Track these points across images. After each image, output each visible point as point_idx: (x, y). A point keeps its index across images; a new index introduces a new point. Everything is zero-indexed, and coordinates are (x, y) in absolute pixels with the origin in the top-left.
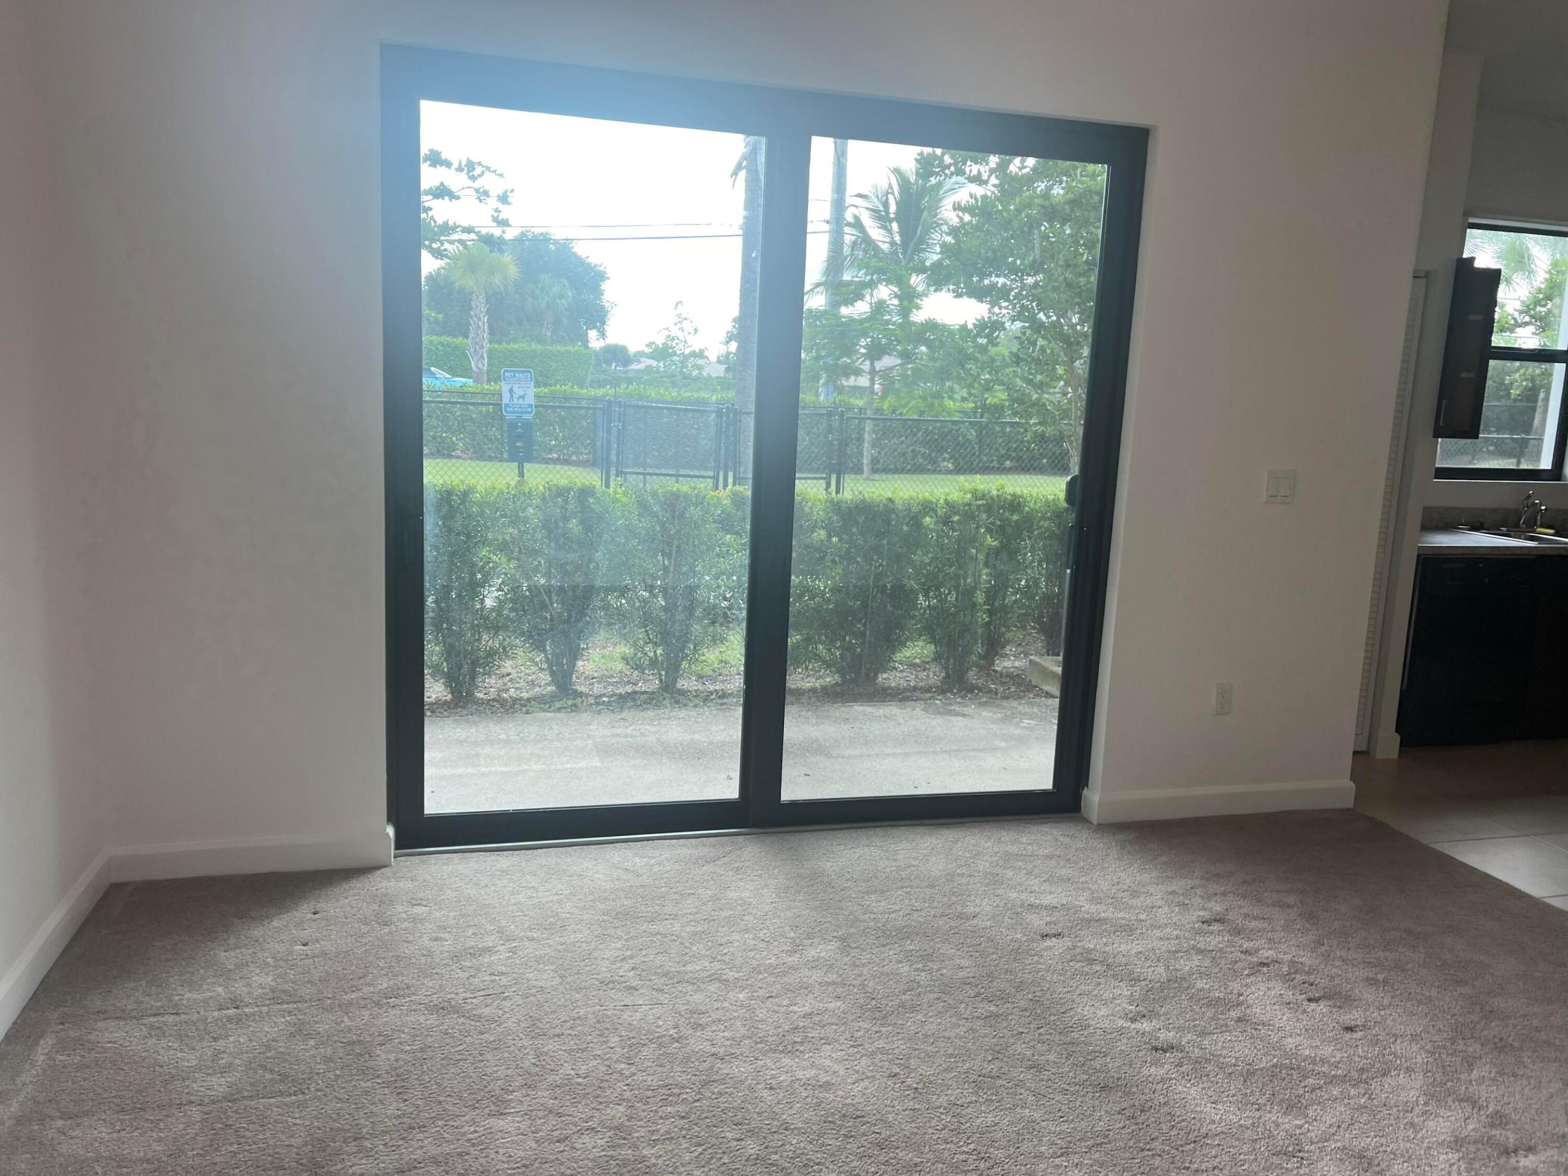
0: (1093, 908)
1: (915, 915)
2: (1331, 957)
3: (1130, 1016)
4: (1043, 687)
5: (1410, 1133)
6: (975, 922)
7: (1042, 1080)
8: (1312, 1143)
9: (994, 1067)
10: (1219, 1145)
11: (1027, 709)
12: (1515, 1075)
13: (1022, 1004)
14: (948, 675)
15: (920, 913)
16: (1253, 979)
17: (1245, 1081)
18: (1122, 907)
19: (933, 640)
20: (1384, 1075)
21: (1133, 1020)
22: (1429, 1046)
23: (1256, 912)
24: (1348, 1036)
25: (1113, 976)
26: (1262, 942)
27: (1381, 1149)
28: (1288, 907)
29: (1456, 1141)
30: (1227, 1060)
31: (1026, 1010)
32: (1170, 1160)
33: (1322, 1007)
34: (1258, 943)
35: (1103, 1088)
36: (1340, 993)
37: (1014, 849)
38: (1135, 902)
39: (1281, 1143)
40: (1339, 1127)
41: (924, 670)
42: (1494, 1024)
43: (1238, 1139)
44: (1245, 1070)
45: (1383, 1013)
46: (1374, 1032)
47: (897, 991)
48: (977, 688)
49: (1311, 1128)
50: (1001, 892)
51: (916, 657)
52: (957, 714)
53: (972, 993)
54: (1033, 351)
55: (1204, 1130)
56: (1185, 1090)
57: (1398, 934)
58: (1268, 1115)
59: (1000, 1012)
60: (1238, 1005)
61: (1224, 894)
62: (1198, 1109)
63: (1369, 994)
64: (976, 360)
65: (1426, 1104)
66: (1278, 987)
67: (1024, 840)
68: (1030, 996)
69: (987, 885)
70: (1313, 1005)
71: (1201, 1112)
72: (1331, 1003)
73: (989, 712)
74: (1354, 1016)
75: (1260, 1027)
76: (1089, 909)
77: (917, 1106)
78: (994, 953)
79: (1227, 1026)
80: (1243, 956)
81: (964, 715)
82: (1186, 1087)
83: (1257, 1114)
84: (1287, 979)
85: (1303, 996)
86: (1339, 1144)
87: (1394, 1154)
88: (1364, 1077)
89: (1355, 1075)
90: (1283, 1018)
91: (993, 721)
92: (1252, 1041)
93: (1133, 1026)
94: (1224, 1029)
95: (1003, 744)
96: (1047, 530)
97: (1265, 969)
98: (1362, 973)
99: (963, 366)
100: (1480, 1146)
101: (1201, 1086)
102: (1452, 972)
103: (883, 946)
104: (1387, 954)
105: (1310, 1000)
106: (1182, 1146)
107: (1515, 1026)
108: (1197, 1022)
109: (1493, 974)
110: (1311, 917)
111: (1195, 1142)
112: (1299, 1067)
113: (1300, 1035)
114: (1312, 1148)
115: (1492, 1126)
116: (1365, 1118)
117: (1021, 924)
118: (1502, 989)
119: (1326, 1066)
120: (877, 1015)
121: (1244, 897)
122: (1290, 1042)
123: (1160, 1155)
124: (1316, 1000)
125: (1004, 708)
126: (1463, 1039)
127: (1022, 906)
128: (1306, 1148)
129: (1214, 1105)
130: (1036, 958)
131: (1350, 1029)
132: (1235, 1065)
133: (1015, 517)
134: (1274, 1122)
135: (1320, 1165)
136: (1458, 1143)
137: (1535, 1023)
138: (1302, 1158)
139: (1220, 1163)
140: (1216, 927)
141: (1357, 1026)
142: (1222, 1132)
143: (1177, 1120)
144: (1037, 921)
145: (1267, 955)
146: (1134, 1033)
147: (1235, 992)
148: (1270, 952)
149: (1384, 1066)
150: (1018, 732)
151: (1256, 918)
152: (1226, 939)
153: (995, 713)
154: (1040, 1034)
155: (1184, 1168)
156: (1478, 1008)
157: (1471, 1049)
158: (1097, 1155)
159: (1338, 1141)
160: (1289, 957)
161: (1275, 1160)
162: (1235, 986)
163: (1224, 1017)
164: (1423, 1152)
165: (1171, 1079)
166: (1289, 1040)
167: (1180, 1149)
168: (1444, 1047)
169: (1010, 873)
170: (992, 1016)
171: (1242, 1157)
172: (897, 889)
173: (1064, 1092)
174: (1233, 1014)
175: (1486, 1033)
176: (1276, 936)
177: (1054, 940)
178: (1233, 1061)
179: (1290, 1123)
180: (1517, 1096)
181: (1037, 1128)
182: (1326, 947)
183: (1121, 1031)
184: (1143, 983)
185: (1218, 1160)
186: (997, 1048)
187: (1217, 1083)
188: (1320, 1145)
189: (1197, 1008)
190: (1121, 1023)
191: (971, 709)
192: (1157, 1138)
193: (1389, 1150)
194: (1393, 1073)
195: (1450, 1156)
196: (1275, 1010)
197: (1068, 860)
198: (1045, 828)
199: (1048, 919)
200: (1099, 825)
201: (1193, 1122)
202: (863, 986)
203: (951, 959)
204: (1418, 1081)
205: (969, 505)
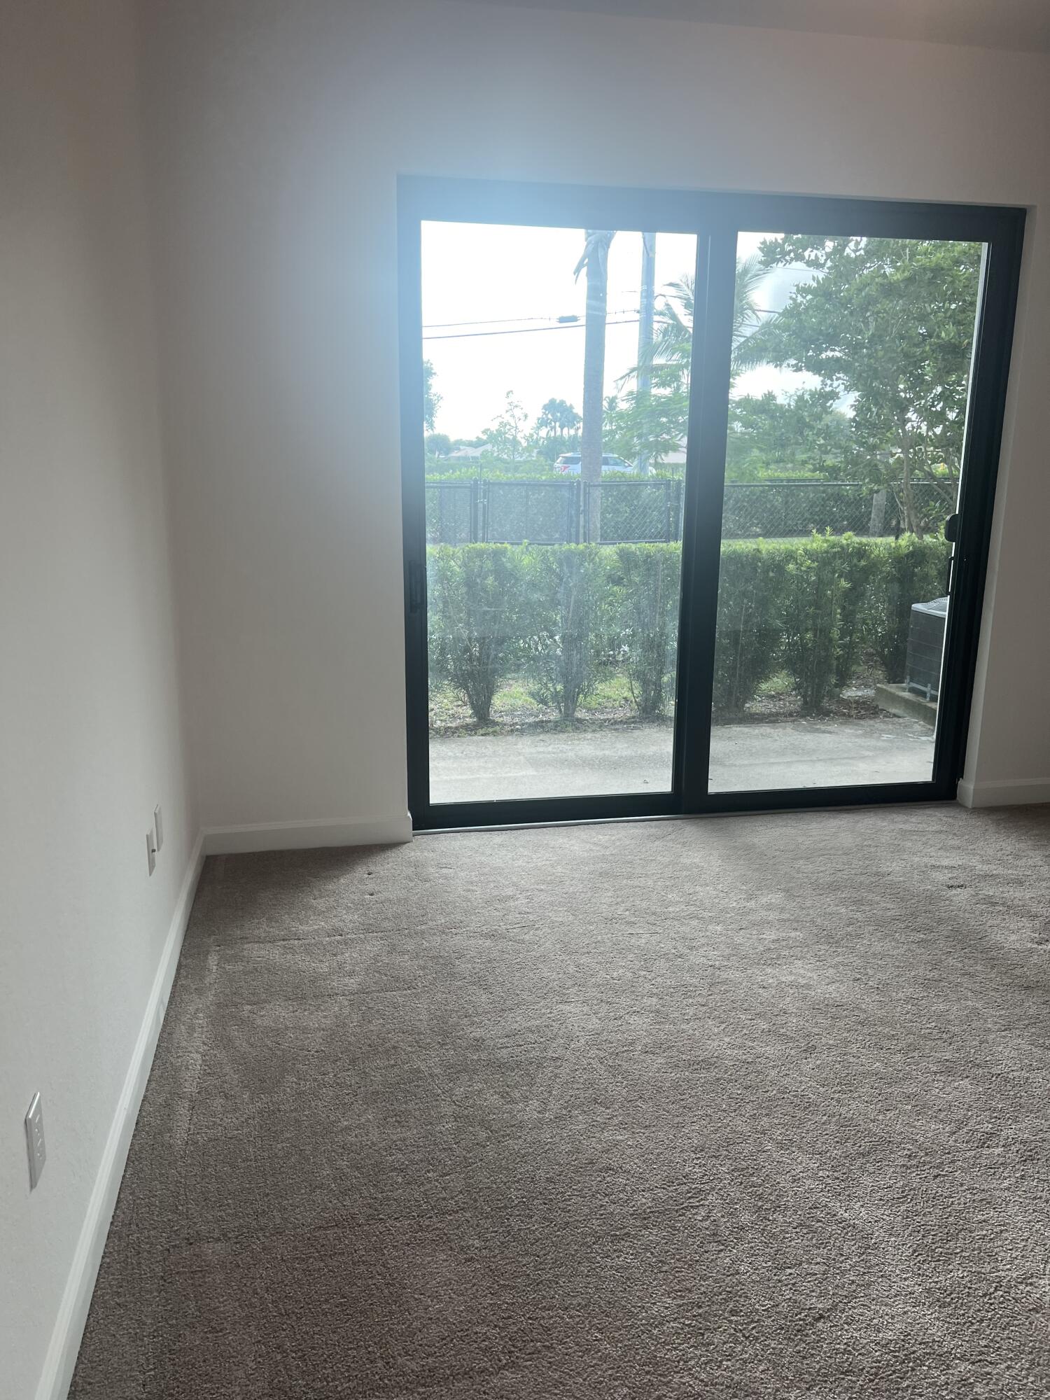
0: (985, 867)
1: (840, 874)
3: (1036, 940)
4: (890, 710)
6: (890, 878)
7: (976, 982)
9: (935, 974)
11: (882, 726)
13: (945, 933)
14: (805, 703)
15: (843, 873)
18: (1010, 866)
19: (795, 672)
21: (1040, 943)
25: (1014, 914)
31: (949, 937)
35: (1027, 988)
37: (907, 827)
38: (1019, 863)
41: (780, 700)
47: (841, 925)
48: (832, 712)
50: (905, 857)
51: (770, 691)
52: (824, 732)
53: (903, 926)
54: (871, 417)
59: (929, 938)
64: (812, 428)
67: (914, 820)
68: (950, 928)
69: (892, 852)
73: (851, 729)
76: (982, 868)
77: (881, 999)
78: (911, 899)
81: (830, 733)
91: (857, 736)
93: (1040, 947)
95: (871, 754)
96: (888, 573)
99: (802, 433)
103: (821, 895)
117: (928, 879)
120: (831, 941)
125: (863, 726)
127: (926, 866)
130: (947, 902)
133: (863, 563)
144: (942, 877)
146: (1042, 952)
150: (880, 744)
153: (856, 730)
154: (965, 953)
158: (1033, 1030)
169: (909, 844)
170: (925, 941)
172: (819, 856)
173: (997, 990)
177: (959, 889)
181: (981, 1012)
183: (1031, 951)
184: (1041, 918)
186: (934, 962)
190: (1029, 945)
191: (834, 727)
197: (955, 834)
198: (928, 812)
199: (950, 875)
200: (973, 808)
202: (813, 922)
203: (878, 903)
205: (827, 552)
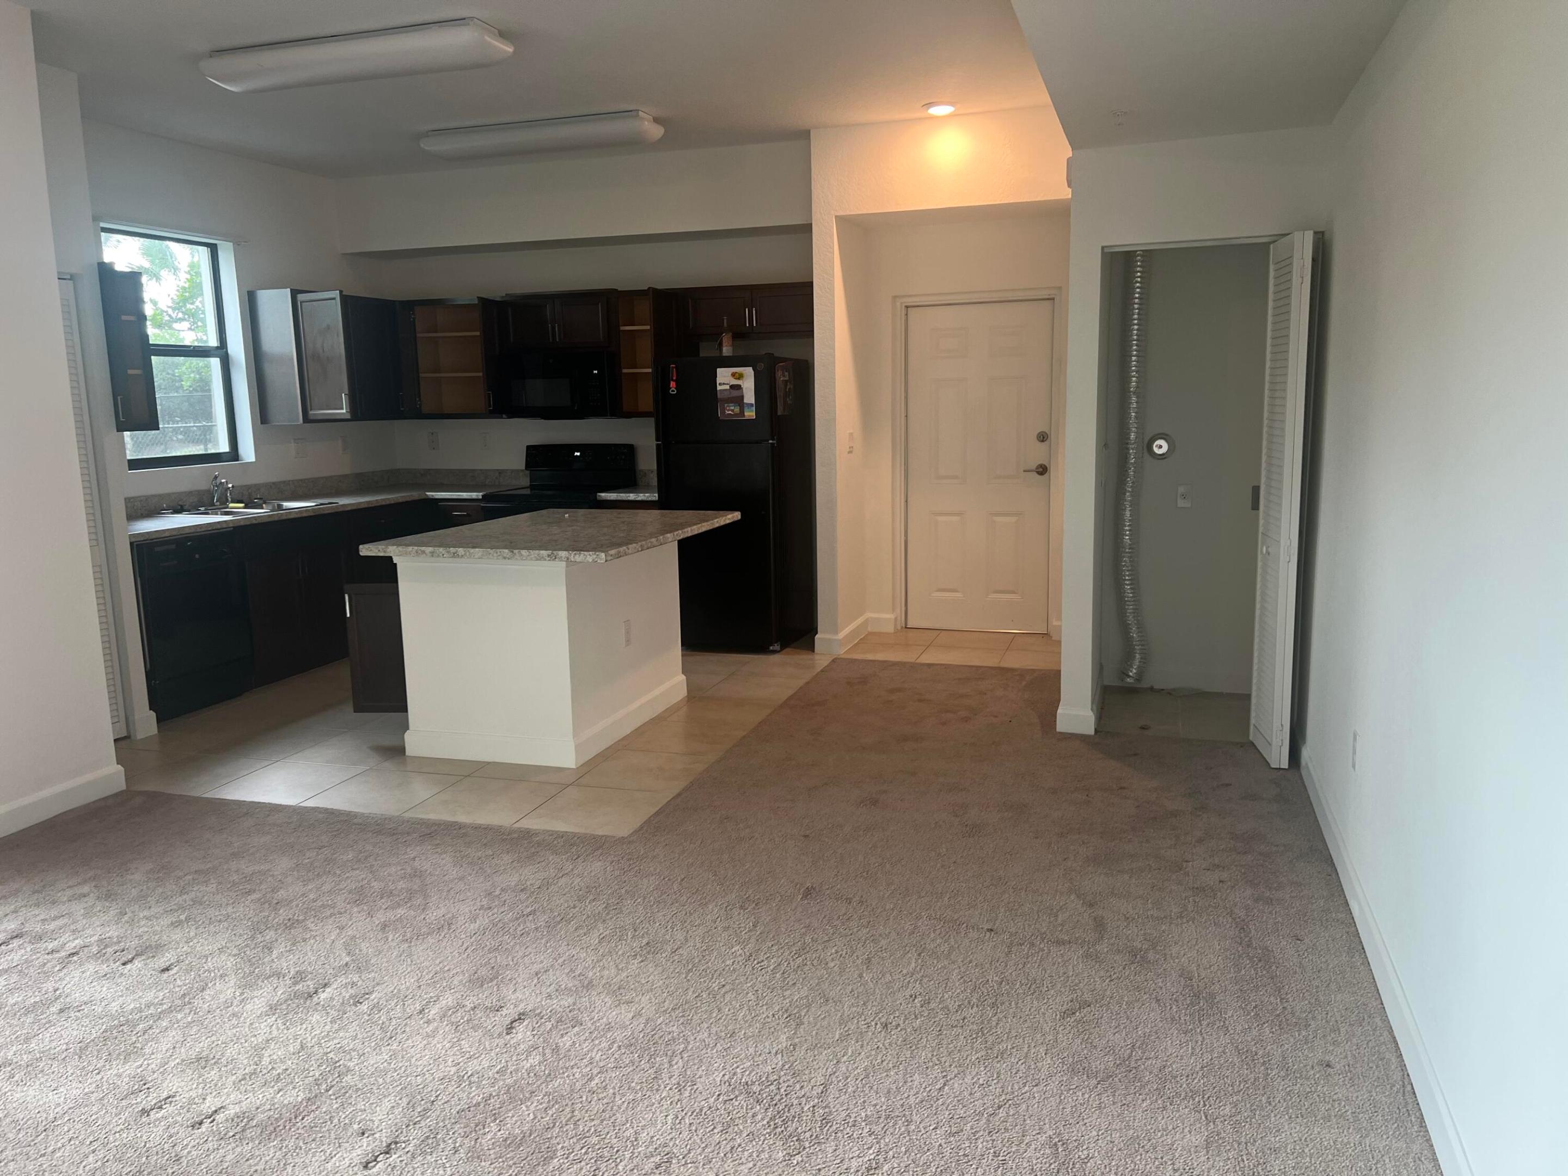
2: (136, 920)
5: (234, 1021)
8: (154, 1072)
10: (70, 1120)
12: (304, 940)
16: (65, 971)
17: (80, 1057)
20: (203, 990)
22: (235, 951)
23: (54, 913)
24: (166, 975)
26: (66, 936)
27: (213, 1045)
28: (85, 896)
29: (271, 1008)
30: (58, 1049)
32: (25, 1157)
33: (138, 963)
34: (62, 939)
36: (150, 946)
39: (126, 1087)
40: (174, 1048)
42: (281, 911)
43: (86, 1106)
44: (78, 1048)
45: (191, 944)
46: (187, 962)
49: (150, 1062)
55: (51, 1116)
56: (23, 1094)
57: (190, 877)
58: (109, 1073)
60: (56, 999)
61: (15, 911)
62: (41, 1103)
63: (177, 935)
65: (242, 994)
66: (91, 967)
70: (129, 966)
71: (45, 1103)
72: (143, 957)
74: (167, 958)
75: (82, 1008)
79: (50, 1022)
80: (50, 957)
82: (23, 1092)
83: (99, 1077)
84: (100, 956)
85: (118, 963)
86: (177, 1061)
87: (225, 1043)
88: (187, 1000)
89: (179, 1002)
90: (104, 990)
92: (78, 1022)
94: (47, 1025)
97: (75, 958)
98: (166, 921)
100: (290, 1002)
101: (38, 1083)
102: (241, 887)
104: (184, 897)
105: (124, 964)
106: (33, 1140)
107: (297, 906)
108: (19, 1033)
109: (273, 876)
110: (109, 896)
111: (45, 1130)
112: (127, 1021)
113: (122, 996)
114: (156, 1075)
115: (295, 984)
116: (195, 1029)
118: (283, 883)
119: (152, 1008)
121: (37, 905)
122: (114, 1007)
123: (13, 1160)
124: (131, 961)
126: (260, 933)
128: (150, 1079)
129: (55, 1092)
131: (167, 969)
132: (67, 1050)
134: (116, 1075)
135: (165, 1085)
136: (273, 1009)
137: (312, 896)
138: (148, 1088)
139: (75, 1133)
140: (15, 943)
141: (172, 964)
142: (70, 1109)
143: (22, 1123)
145: (74, 945)
147: (51, 989)
148: (77, 942)
149: (201, 983)
151: (55, 918)
152: (28, 949)
155: (41, 1156)
156: (266, 905)
157: (268, 937)
159: (175, 1059)
160: (96, 938)
161: (124, 1103)
162: (49, 986)
163: (45, 1016)
164: (247, 1029)
165: (6, 1093)
166: (113, 1004)
167: (32, 1144)
168: (247, 946)
171: (94, 1117)
174: (53, 1009)
175: (276, 920)
176: (79, 926)
178: (64, 1047)
179: (130, 1068)
180: (310, 954)
182: (129, 914)
185: (71, 1132)
187: (53, 1072)
188: (161, 1070)
189: (15, 1022)
192: (6, 1148)
193: (220, 1042)
194: (210, 985)
195: (269, 1020)
196: (94, 987)
201: (38, 1115)
204: (232, 980)
